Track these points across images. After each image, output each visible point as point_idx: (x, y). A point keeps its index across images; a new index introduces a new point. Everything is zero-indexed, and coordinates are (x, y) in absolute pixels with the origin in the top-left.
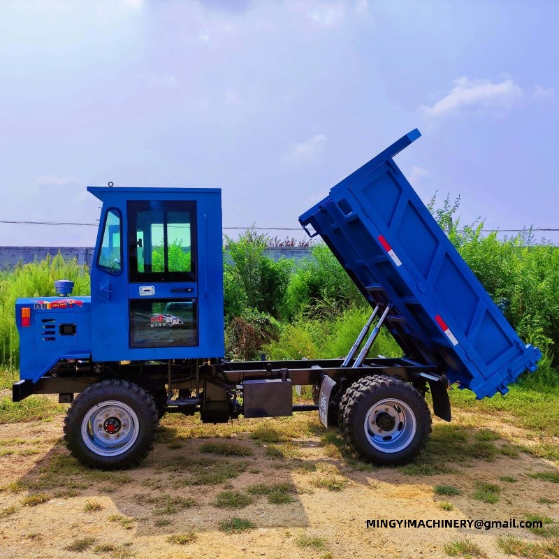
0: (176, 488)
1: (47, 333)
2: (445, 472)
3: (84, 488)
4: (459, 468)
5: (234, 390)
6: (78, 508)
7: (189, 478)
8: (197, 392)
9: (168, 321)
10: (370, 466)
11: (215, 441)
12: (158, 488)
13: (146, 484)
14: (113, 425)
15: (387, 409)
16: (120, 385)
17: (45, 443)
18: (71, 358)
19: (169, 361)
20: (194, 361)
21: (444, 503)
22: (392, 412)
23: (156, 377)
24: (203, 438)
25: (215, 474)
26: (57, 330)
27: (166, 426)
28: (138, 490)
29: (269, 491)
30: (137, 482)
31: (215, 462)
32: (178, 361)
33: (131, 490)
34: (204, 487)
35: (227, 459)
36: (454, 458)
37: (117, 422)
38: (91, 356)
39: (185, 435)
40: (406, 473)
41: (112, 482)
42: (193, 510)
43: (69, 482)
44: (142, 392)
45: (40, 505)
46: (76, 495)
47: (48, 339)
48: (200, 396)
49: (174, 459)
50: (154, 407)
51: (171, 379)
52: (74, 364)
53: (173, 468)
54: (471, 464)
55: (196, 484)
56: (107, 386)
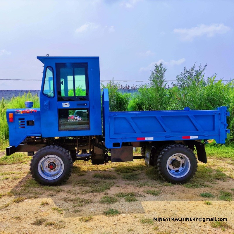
0: (82, 194)
1: (22, 125)
2: (205, 186)
3: (41, 194)
4: (211, 185)
5: (107, 150)
6: (38, 203)
7: (88, 190)
8: (90, 151)
9: (76, 119)
10: (170, 184)
11: (99, 172)
12: (74, 194)
13: (69, 192)
14: (52, 166)
15: (176, 158)
16: (54, 148)
17: (24, 173)
18: (32, 136)
19: (77, 137)
20: (88, 137)
21: (207, 201)
22: (179, 159)
23: (71, 144)
24: (93, 171)
25: (100, 188)
26: (26, 123)
27: (77, 166)
28: (65, 195)
29: (125, 195)
30: (65, 191)
31: (99, 182)
32: (81, 137)
33: (62, 195)
34: (95, 194)
35: (105, 180)
36: (208, 180)
37: (54, 164)
38: (41, 135)
39: (86, 170)
40: (187, 187)
41: (53, 192)
42: (90, 205)
43: (34, 191)
44: (64, 150)
45: (21, 202)
46: (37, 198)
47: (22, 127)
48: (91, 152)
49: (81, 180)
50: (70, 157)
51: (78, 145)
52: (34, 138)
53: (81, 185)
54: (216, 183)
55: (92, 192)
56: (48, 148)
